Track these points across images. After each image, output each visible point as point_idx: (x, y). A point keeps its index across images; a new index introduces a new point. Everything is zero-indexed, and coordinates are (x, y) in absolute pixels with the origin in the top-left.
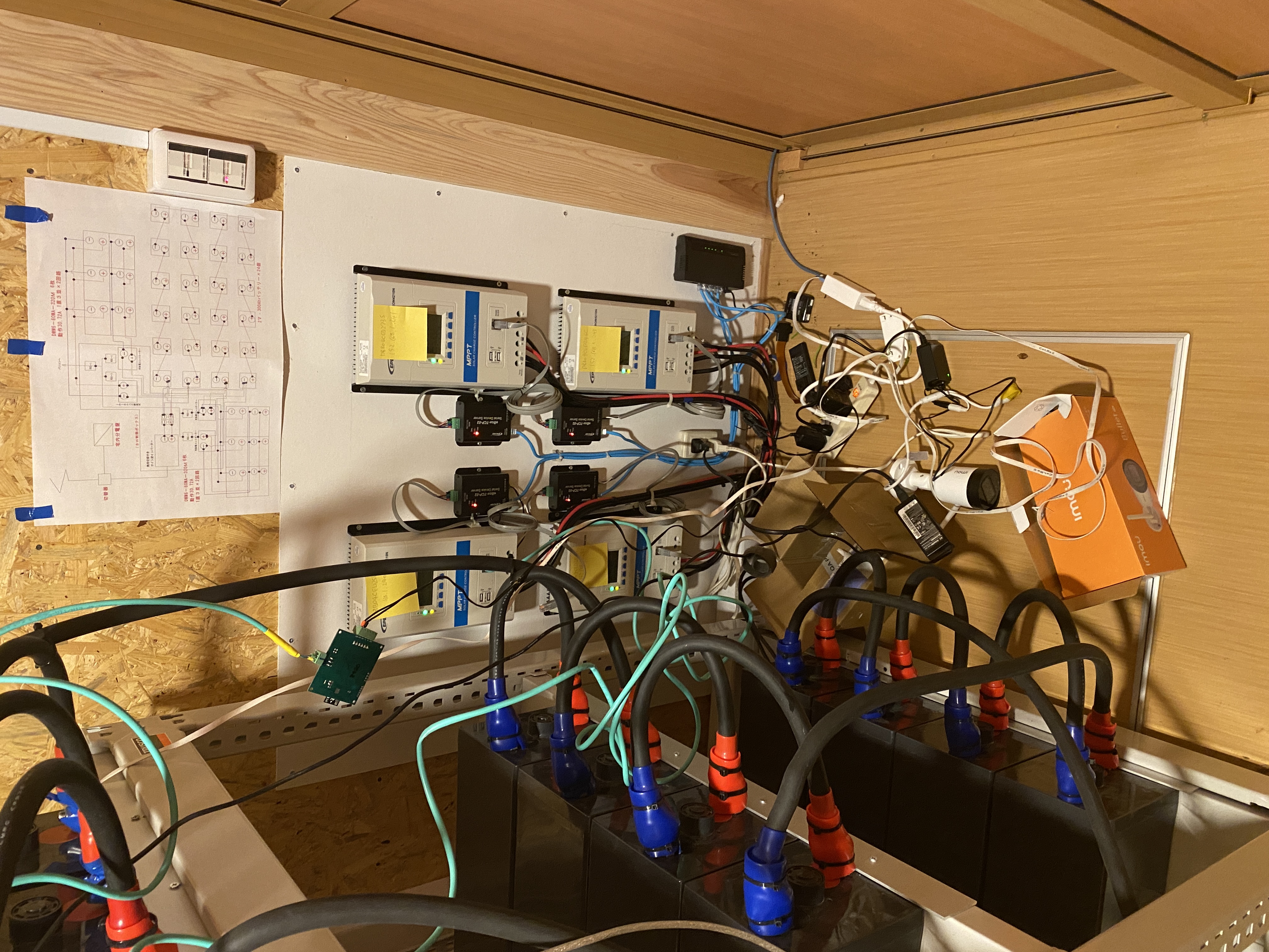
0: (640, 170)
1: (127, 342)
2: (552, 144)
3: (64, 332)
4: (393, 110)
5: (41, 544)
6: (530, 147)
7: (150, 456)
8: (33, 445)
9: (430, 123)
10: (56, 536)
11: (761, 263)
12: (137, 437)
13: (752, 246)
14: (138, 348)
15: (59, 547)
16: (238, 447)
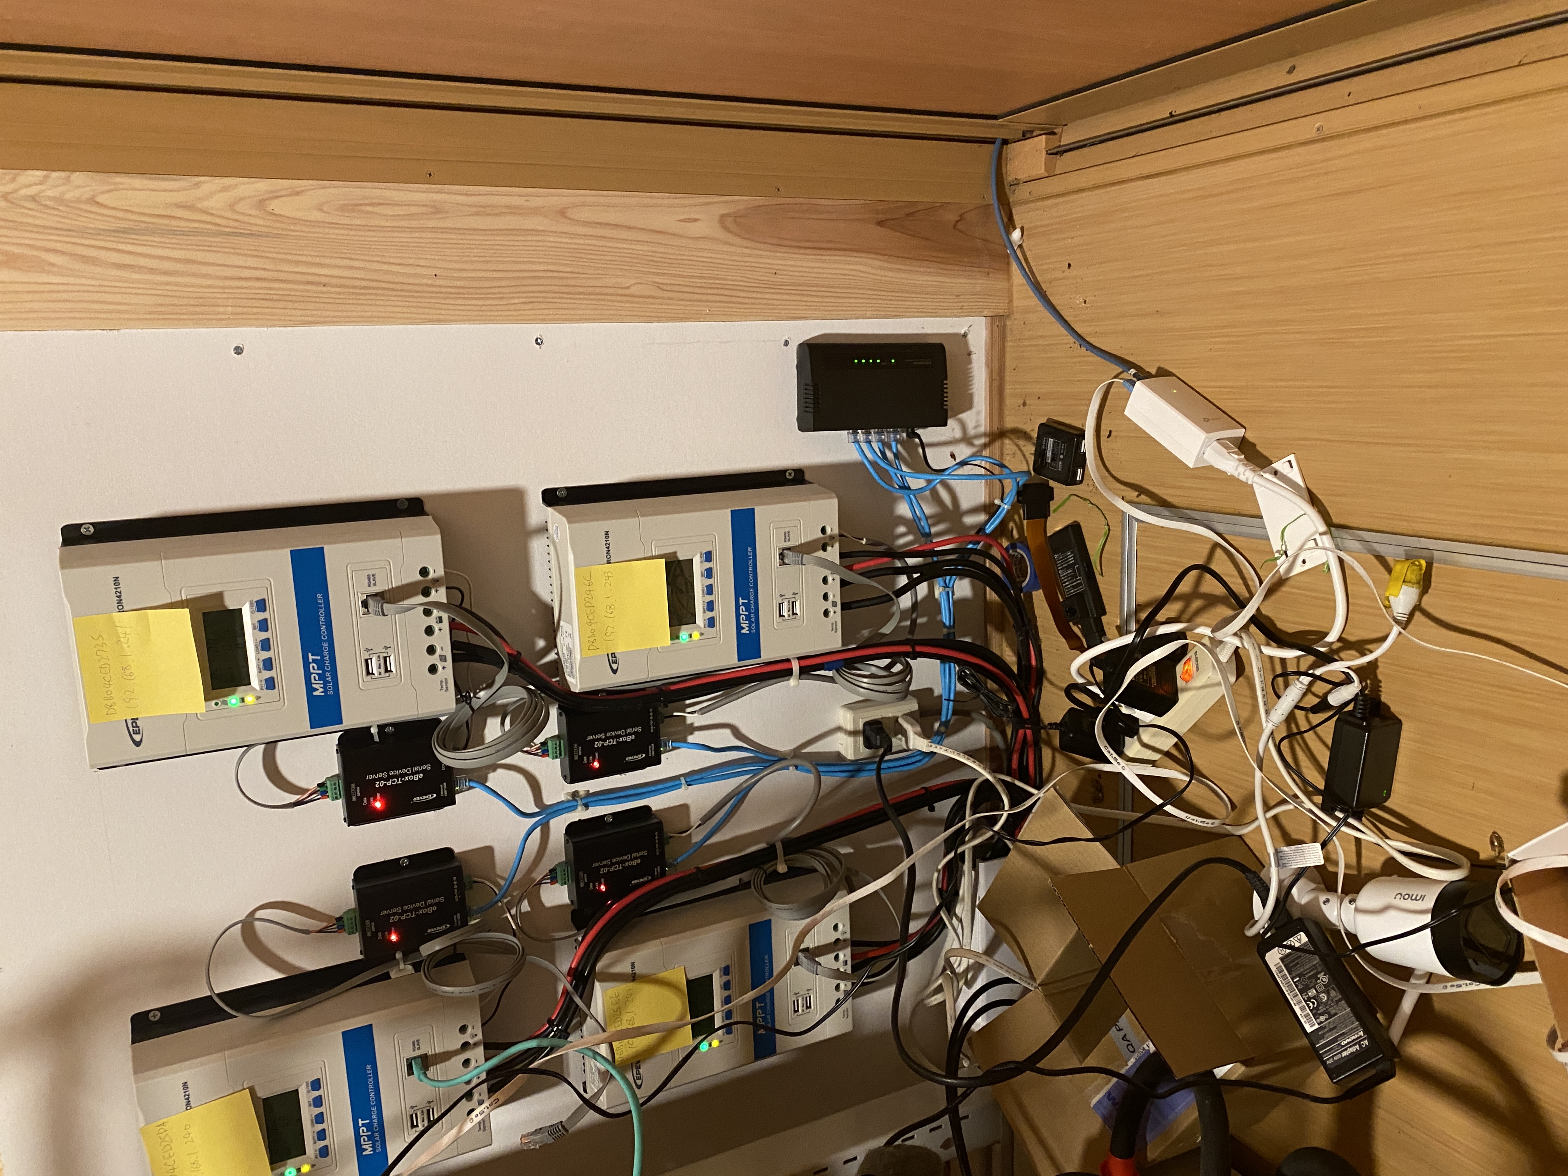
0: (696, 229)
2: (482, 211)
4: (92, 201)
6: (431, 224)
9: (186, 214)
11: (989, 365)
13: (965, 335)
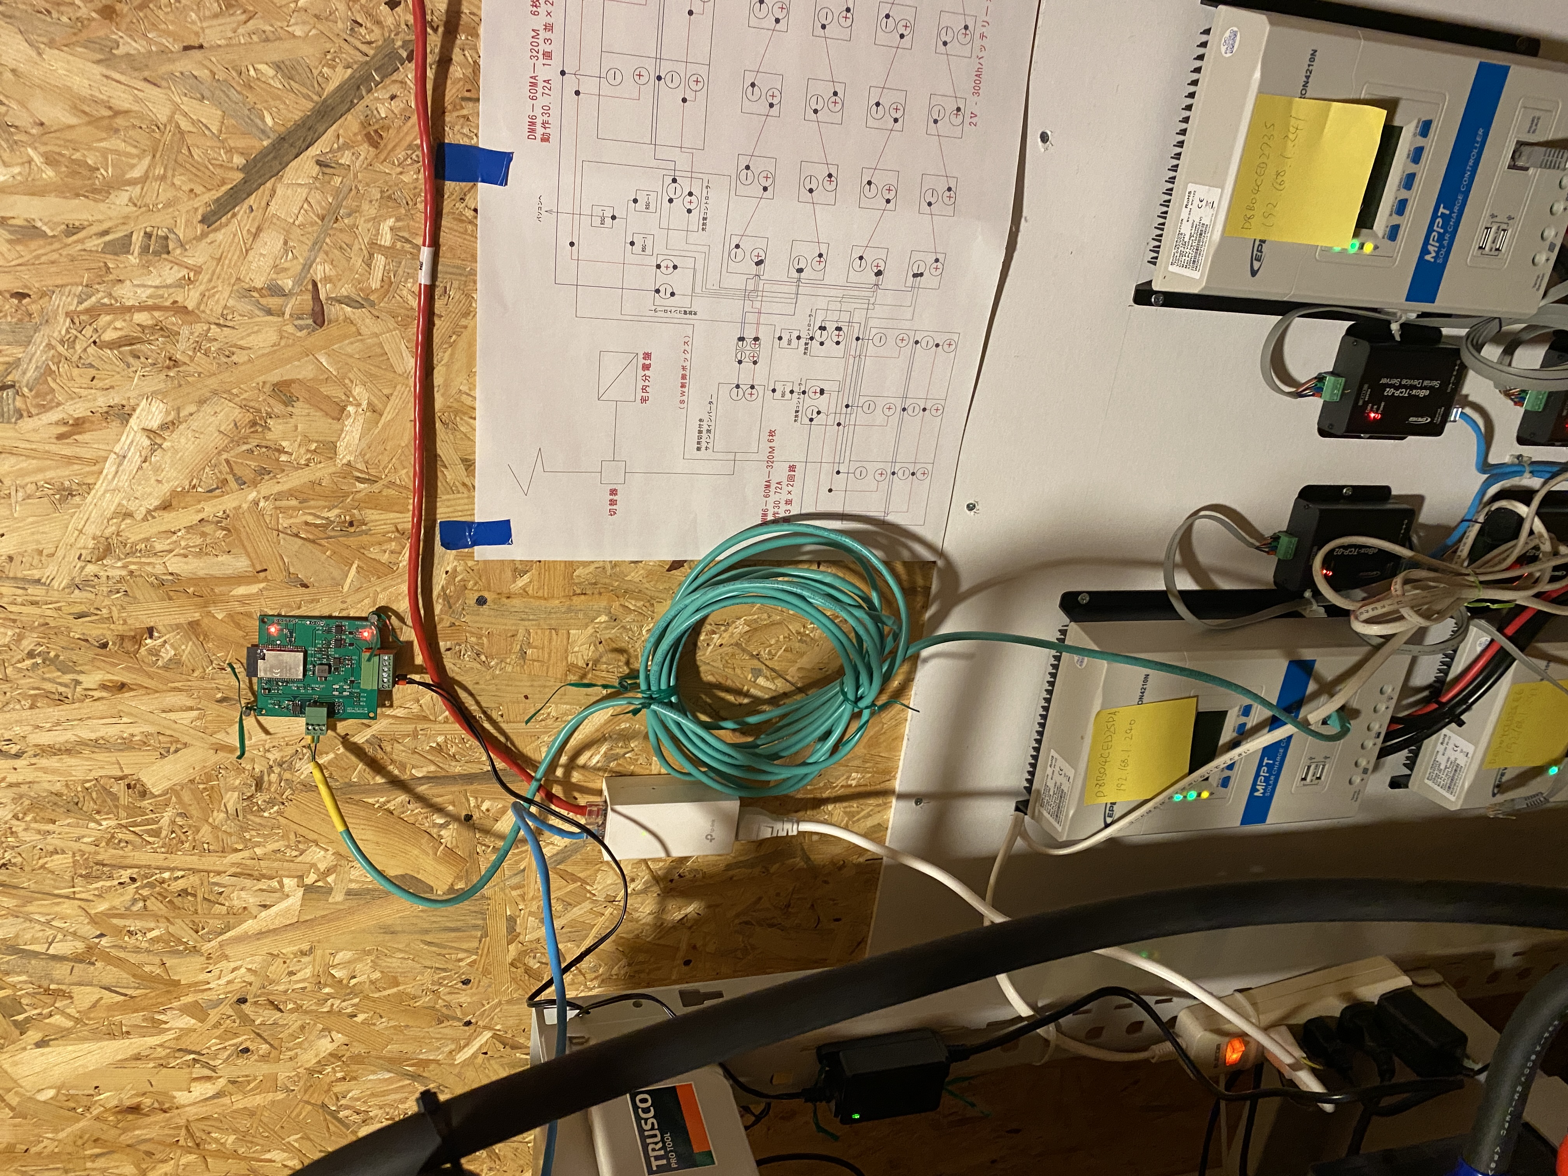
1: (683, 162)
3: (553, 131)
5: (486, 595)
7: (705, 428)
8: (478, 393)
10: (515, 582)
12: (683, 386)
14: (706, 177)
15: (516, 602)
16: (879, 417)
